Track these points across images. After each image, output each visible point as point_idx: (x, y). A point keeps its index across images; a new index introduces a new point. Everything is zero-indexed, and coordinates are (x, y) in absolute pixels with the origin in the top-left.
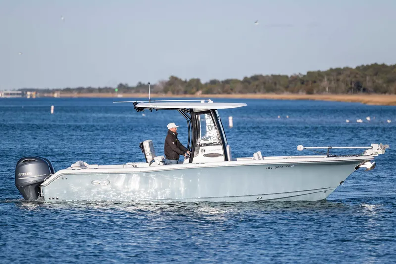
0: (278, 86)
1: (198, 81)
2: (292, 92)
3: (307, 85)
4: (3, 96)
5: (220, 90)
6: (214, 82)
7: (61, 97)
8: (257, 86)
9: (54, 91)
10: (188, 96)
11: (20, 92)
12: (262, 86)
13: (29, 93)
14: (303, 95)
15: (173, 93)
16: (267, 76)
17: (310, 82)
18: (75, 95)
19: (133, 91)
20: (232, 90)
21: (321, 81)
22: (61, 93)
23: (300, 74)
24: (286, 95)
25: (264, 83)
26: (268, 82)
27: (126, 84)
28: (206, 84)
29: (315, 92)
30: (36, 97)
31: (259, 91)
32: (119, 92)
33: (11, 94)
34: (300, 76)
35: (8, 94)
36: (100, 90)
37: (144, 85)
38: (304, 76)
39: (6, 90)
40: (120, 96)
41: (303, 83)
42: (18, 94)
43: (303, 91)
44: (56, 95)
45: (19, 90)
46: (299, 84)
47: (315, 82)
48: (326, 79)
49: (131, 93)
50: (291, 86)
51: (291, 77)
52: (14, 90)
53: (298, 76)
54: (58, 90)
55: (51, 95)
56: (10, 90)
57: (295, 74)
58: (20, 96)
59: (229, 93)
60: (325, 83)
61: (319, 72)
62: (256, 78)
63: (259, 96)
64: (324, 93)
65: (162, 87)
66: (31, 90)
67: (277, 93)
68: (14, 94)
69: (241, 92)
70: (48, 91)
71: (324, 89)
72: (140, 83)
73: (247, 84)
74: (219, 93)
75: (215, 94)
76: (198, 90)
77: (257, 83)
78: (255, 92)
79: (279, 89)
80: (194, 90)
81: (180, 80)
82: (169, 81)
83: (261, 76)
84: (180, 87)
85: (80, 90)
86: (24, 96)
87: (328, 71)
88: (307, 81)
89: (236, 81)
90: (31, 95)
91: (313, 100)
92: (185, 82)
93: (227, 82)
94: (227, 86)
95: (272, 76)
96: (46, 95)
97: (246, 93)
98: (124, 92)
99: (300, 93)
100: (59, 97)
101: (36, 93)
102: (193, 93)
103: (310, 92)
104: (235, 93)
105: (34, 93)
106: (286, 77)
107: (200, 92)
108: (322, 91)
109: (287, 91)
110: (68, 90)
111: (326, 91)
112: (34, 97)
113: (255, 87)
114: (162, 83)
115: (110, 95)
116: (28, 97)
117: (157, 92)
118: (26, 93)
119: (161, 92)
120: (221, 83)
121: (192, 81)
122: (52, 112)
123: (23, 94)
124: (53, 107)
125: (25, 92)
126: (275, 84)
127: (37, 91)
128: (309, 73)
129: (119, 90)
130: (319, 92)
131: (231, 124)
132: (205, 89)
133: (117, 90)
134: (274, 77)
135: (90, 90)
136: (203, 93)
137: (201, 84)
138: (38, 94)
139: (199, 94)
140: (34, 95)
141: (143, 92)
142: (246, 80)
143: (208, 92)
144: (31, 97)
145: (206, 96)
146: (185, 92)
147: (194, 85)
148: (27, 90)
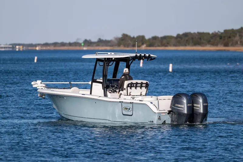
0: (202, 41)
1: (143, 37)
2: (213, 44)
3: (224, 40)
5: (159, 44)
6: (155, 38)
7: (41, 50)
8: (187, 40)
9: (36, 45)
11: (11, 46)
12: (191, 41)
13: (17, 47)
14: (221, 48)
15: (125, 46)
16: (195, 33)
17: (226, 38)
18: (52, 48)
19: (95, 45)
20: (168, 43)
21: (234, 36)
22: (41, 47)
23: (219, 31)
24: (208, 48)
25: (192, 38)
26: (195, 38)
27: (90, 40)
28: (149, 39)
29: (230, 44)
30: (23, 50)
31: (189, 44)
32: (84, 46)
33: (4, 48)
34: (219, 33)
35: (2, 48)
36: (70, 44)
37: (103, 40)
38: (222, 33)
40: (85, 48)
41: (221, 38)
42: (9, 48)
43: (221, 44)
44: (37, 48)
45: (10, 45)
46: (218, 39)
47: (230, 37)
48: (238, 35)
49: (92, 46)
50: (212, 40)
51: (213, 34)
52: (6, 45)
53: (217, 33)
54: (39, 45)
55: (34, 48)
56: (4, 45)
57: (215, 32)
58: (11, 49)
59: (166, 46)
60: (237, 38)
61: (233, 30)
62: (186, 35)
63: (188, 48)
64: (237, 45)
65: (116, 42)
66: (19, 45)
67: (202, 46)
68: (6, 48)
69: (175, 45)
70: (31, 45)
71: (237, 43)
72: (100, 39)
73: (179, 39)
74: (159, 46)
75: (156, 47)
76: (143, 44)
77: (187, 38)
78: (185, 45)
79: (203, 43)
80: (140, 44)
81: (130, 37)
82: (121, 38)
83: (190, 33)
84: (130, 42)
85: (55, 44)
86: (14, 49)
87: (239, 29)
88: (224, 37)
89: (171, 37)
90: (19, 48)
91: (228, 51)
92: (134, 38)
93: (165, 38)
94: (165, 41)
95: (198, 33)
96: (30, 48)
97: (179, 46)
98: (89, 46)
100: (40, 49)
101: (23, 47)
102: (140, 46)
103: (226, 45)
104: (170, 46)
105: (21, 47)
106: (209, 34)
107: (145, 45)
108: (235, 44)
109: (209, 44)
110: (46, 45)
111: (238, 44)
112: (21, 49)
114: (116, 39)
115: (78, 48)
116: (17, 50)
117: (112, 46)
118: (16, 47)
119: (116, 45)
120: (160, 39)
121: (139, 37)
122: (35, 61)
123: (13, 48)
124: (36, 58)
125: (14, 46)
126: (200, 39)
127: (23, 45)
128: (226, 31)
130: (233, 45)
132: (148, 43)
133: (83, 44)
134: (199, 34)
135: (63, 44)
136: (147, 46)
137: (145, 39)
138: (24, 47)
139: (144, 47)
140: (21, 48)
141: (103, 46)
142: (179, 36)
143: (150, 45)
144: (19, 50)
145: (149, 48)
146: (134, 46)
147: (140, 40)
148: (16, 45)
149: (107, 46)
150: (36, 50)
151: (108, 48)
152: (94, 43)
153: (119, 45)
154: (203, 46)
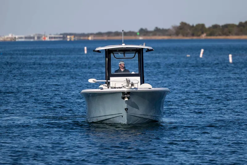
1: (203, 26)
4: (49, 40)
5: (220, 33)
6: (215, 27)
7: (94, 40)
9: (88, 35)
10: (195, 38)
11: (62, 36)
13: (68, 37)
15: (183, 36)
18: (105, 38)
19: (151, 34)
20: (230, 32)
22: (94, 37)
27: (146, 29)
28: (210, 28)
32: (140, 35)
33: (55, 38)
35: (52, 38)
37: (160, 29)
40: (141, 38)
42: (60, 38)
44: (90, 38)
45: (61, 34)
49: (149, 36)
52: (57, 34)
54: (91, 34)
55: (86, 38)
56: (54, 35)
58: (61, 39)
59: (227, 35)
65: (174, 31)
66: (70, 34)
68: (57, 38)
69: (237, 34)
70: (83, 35)
72: (157, 28)
73: (242, 27)
74: (220, 35)
75: (216, 36)
76: (203, 33)
80: (200, 33)
81: (189, 25)
82: (180, 26)
84: (189, 31)
85: (109, 34)
86: (65, 40)
89: (233, 26)
90: (70, 38)
92: (193, 26)
93: (226, 26)
94: (226, 30)
96: (82, 38)
97: (241, 35)
98: (145, 35)
100: (92, 39)
101: (74, 37)
102: (199, 36)
104: (232, 35)
107: (205, 34)
110: (100, 34)
112: (73, 40)
114: (174, 27)
115: (133, 38)
116: (68, 40)
117: (170, 35)
118: (66, 37)
119: (174, 35)
120: (221, 27)
121: (198, 25)
122: (86, 52)
123: (64, 38)
124: (85, 48)
125: (65, 36)
127: (75, 35)
131: (231, 61)
132: (209, 32)
133: (138, 34)
135: (117, 34)
136: (207, 35)
137: (205, 28)
138: (76, 38)
139: (204, 36)
140: (73, 38)
141: (159, 35)
142: (241, 24)
143: (211, 35)
144: (70, 40)
145: (209, 37)
146: (193, 35)
147: (200, 29)
148: (67, 34)
149: (164, 35)
150: (88, 40)
152: (150, 32)
153: (177, 34)
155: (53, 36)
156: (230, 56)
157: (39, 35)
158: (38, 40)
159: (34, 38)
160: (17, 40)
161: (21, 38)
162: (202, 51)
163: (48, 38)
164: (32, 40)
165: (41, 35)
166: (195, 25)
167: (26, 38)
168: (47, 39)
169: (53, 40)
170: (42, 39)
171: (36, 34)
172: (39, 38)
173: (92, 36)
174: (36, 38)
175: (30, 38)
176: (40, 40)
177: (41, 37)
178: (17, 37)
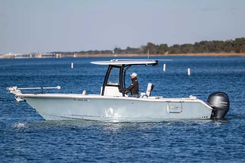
0: (217, 48)
1: (166, 45)
2: (227, 51)
3: (236, 47)
4: (41, 57)
5: (180, 51)
6: (176, 46)
7: (78, 57)
9: (73, 53)
10: (159, 55)
11: (52, 54)
12: (207, 49)
13: (57, 55)
14: (233, 54)
16: (210, 42)
17: (238, 45)
18: (87, 56)
19: (124, 52)
20: (187, 51)
22: (78, 55)
23: (231, 40)
24: (222, 54)
25: (208, 46)
26: (211, 45)
27: (120, 48)
28: (171, 47)
29: (241, 51)
31: (205, 51)
32: (115, 53)
33: (46, 56)
34: (231, 41)
35: (44, 56)
36: (103, 52)
37: (131, 48)
38: (234, 41)
39: (43, 53)
40: (116, 56)
41: (233, 46)
42: (50, 56)
43: (233, 51)
44: (75, 56)
45: (51, 53)
46: (231, 46)
47: (241, 45)
49: (122, 54)
50: (225, 48)
51: (226, 42)
52: (48, 53)
53: (230, 41)
54: (76, 53)
55: (71, 56)
56: (46, 53)
57: (228, 40)
59: (186, 53)
61: (243, 38)
62: (203, 43)
63: (205, 54)
65: (143, 50)
66: (59, 53)
67: (216, 53)
68: (48, 56)
69: (193, 52)
70: (69, 53)
72: (128, 47)
73: (197, 47)
74: (180, 53)
75: (177, 53)
76: (166, 51)
77: (203, 46)
78: (202, 52)
79: (217, 50)
80: (163, 51)
81: (154, 45)
82: (147, 46)
83: (206, 42)
84: (154, 49)
85: (90, 52)
86: (55, 57)
88: (236, 44)
89: (190, 45)
90: (59, 56)
91: (240, 56)
92: (158, 46)
93: (184, 46)
94: (184, 49)
95: (214, 41)
96: (68, 56)
97: (197, 53)
98: (119, 53)
99: (232, 52)
100: (77, 57)
101: (62, 55)
102: (163, 53)
103: (238, 51)
104: (190, 53)
106: (222, 42)
107: (167, 52)
109: (223, 51)
110: (82, 52)
113: (203, 49)
114: (143, 47)
115: (109, 55)
116: (57, 57)
117: (139, 53)
118: (56, 55)
119: (142, 53)
120: (180, 47)
121: (162, 45)
122: (72, 67)
124: (72, 64)
125: (54, 54)
126: (215, 46)
127: (62, 53)
128: (237, 39)
129: (115, 52)
130: (243, 52)
131: (189, 73)
132: (170, 51)
133: (113, 52)
135: (97, 52)
136: (169, 53)
137: (168, 47)
138: (63, 55)
139: (166, 54)
140: (61, 56)
141: (131, 53)
142: (196, 44)
143: (172, 53)
144: (59, 57)
145: (171, 55)
146: (158, 53)
147: (163, 48)
148: (56, 53)
149: (134, 53)
150: (73, 57)
151: (136, 55)
153: (145, 52)
154: (218, 53)
155: (44, 54)
156: (189, 69)
157: (33, 53)
158: (33, 58)
159: (29, 56)
160: (16, 58)
161: (19, 56)
162: (165, 65)
163: (41, 55)
164: (28, 58)
165: (35, 53)
166: (159, 45)
167: (23, 56)
168: (40, 57)
169: (45, 57)
170: (36, 57)
171: (31, 53)
172: (33, 56)
173: (77, 54)
174: (31, 56)
175: (26, 56)
176: (34, 57)
177: (35, 55)
178: (15, 55)
